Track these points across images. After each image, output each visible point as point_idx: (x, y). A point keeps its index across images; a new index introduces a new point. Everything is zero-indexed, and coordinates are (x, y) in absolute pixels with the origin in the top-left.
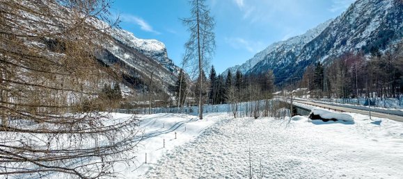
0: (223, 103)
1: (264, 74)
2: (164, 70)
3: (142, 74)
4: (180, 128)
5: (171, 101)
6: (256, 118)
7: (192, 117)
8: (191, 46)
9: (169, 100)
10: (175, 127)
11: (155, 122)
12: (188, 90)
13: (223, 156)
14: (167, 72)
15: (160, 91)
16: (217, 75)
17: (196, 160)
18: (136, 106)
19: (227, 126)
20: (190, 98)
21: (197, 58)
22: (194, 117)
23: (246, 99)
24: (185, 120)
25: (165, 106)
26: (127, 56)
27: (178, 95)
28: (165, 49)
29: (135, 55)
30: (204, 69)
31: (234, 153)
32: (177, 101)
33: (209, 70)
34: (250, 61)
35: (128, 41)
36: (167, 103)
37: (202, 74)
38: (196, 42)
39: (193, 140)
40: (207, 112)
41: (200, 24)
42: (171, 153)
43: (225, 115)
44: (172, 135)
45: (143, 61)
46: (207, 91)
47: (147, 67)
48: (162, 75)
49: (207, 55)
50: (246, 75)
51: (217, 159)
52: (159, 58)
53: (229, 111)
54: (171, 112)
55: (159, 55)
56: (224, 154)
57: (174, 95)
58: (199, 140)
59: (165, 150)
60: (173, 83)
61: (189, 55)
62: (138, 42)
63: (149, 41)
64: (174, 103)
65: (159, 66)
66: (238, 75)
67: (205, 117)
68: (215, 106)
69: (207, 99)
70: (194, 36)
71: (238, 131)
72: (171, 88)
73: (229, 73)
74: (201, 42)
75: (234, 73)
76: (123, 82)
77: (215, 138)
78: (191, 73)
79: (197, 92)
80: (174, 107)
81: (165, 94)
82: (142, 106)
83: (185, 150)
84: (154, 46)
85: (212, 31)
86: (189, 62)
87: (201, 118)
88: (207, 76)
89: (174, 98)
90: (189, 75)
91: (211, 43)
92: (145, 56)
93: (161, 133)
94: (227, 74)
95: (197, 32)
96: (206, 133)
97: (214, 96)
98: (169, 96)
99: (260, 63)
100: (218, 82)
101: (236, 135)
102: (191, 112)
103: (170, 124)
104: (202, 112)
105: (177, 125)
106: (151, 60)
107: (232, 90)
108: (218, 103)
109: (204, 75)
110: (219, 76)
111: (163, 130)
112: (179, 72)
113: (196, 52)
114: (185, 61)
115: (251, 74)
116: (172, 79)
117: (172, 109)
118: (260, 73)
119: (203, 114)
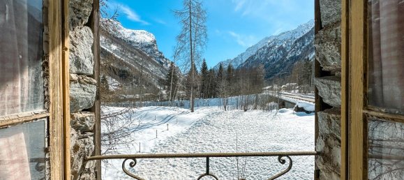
0: (214, 97)
1: (255, 69)
2: (154, 63)
3: (130, 66)
4: (172, 121)
5: (162, 95)
6: (245, 111)
7: (183, 110)
8: (183, 39)
9: (159, 94)
10: (166, 119)
11: (146, 115)
12: (179, 84)
13: (213, 145)
14: (157, 65)
15: (150, 84)
16: (209, 69)
17: (187, 148)
18: (125, 100)
19: (217, 119)
20: (181, 92)
21: (189, 51)
22: (186, 110)
23: (236, 93)
24: (176, 112)
25: (155, 99)
26: (114, 47)
27: (169, 89)
28: (155, 42)
29: (123, 47)
30: (196, 63)
31: (224, 142)
32: (169, 95)
33: (201, 63)
34: (242, 55)
35: (115, 31)
36: (158, 97)
37: (194, 67)
38: (188, 34)
39: (185, 131)
40: (198, 106)
41: (192, 17)
42: (164, 143)
43: (216, 109)
44: (164, 126)
45: (132, 52)
46: (199, 85)
47: (136, 59)
48: (152, 68)
49: (199, 48)
50: (237, 69)
51: (208, 147)
52: (149, 50)
53: (219, 105)
55: (149, 46)
56: (214, 143)
57: (164, 89)
58: (191, 131)
59: (157, 141)
60: (163, 77)
61: (181, 48)
62: (126, 33)
63: (138, 32)
64: (165, 97)
65: (149, 59)
66: (230, 68)
67: (196, 110)
68: (206, 100)
69: (198, 93)
70: (186, 29)
71: (228, 122)
72: (161, 82)
73: (221, 67)
74: (193, 35)
75: (225, 67)
76: (110, 75)
77: (205, 128)
78: (183, 68)
79: (188, 85)
80: (165, 100)
81: (155, 88)
82: (131, 100)
83: (177, 140)
84: (143, 37)
85: (205, 24)
86: (181, 55)
87: (193, 111)
88: (199, 69)
89: (164, 92)
90: (180, 68)
91: (202, 36)
92: (134, 48)
93: (153, 125)
94: (218, 68)
95: (189, 26)
96: (198, 124)
97: (205, 90)
98: (159, 90)
99: (252, 58)
100: (209, 76)
101: (226, 127)
102: (182, 105)
103: (161, 117)
104: (193, 105)
105: (169, 118)
106: (140, 52)
107: (224, 83)
108: (209, 97)
109: (195, 69)
110: (211, 70)
111: (155, 122)
112: (169, 65)
113: (188, 44)
114: (176, 54)
115: (243, 68)
116: (162, 72)
117: (163, 103)
118: (251, 68)
119: (194, 108)
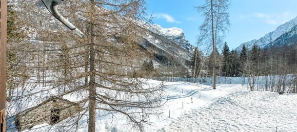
0: (237, 76)
1: (292, 47)
2: (182, 49)
3: (166, 53)
4: (195, 95)
5: (188, 73)
6: (281, 93)
7: (205, 86)
8: (205, 28)
9: (186, 72)
10: (191, 93)
11: (175, 88)
12: (202, 64)
13: (238, 126)
14: (185, 51)
15: (180, 65)
16: (231, 50)
17: (210, 123)
18: (163, 75)
19: (242, 98)
20: (203, 71)
21: (211, 37)
22: (208, 87)
23: (265, 72)
24: (199, 88)
25: (184, 76)
26: (157, 41)
27: (193, 68)
28: (183, 34)
29: (162, 41)
30: (217, 46)
31: (253, 125)
32: (193, 73)
33: (222, 47)
34: (270, 34)
35: (157, 31)
36: (185, 74)
37: (215, 51)
38: (210, 24)
39: (207, 106)
40: (219, 83)
41: (214, 8)
42: (189, 114)
43: (239, 87)
44: (188, 99)
45: (167, 43)
46: (220, 65)
47: (170, 48)
48: (181, 53)
49: (220, 33)
50: (266, 49)
51: (232, 127)
52: (179, 41)
53: (243, 83)
54: (187, 81)
55: (179, 38)
56: (240, 125)
57: (190, 68)
58: (213, 107)
59: (183, 110)
60: (189, 59)
61: (203, 36)
62: (164, 31)
63: (171, 29)
64: (190, 74)
65: (179, 47)
66: (255, 48)
67: (218, 87)
68: (228, 78)
69: (220, 71)
70: (208, 19)
71: (257, 104)
72: (187, 63)
73: (244, 47)
74: (215, 23)
75: (250, 48)
76: (154, 59)
77: (228, 107)
78: (205, 50)
79: (210, 66)
80: (190, 77)
81: (183, 67)
82: (166, 75)
83: (200, 113)
84: (175, 32)
85: (226, 11)
86: (203, 41)
87: (215, 88)
88: (220, 52)
89: (190, 71)
90: (203, 52)
91: (224, 22)
92: (168, 40)
93: (180, 97)
94: (241, 49)
95: (211, 16)
96: (220, 101)
97: (227, 70)
98: (186, 69)
99: (286, 35)
100: (231, 57)
101: (255, 109)
102: (204, 82)
103: (187, 91)
105: (193, 92)
106: (173, 43)
107: (248, 63)
108: (232, 75)
109: (217, 51)
110: (233, 51)
111: (182, 94)
112: (194, 50)
113: (209, 32)
114: (200, 41)
115: (272, 47)
116: (189, 56)
117: (189, 79)
118: (285, 46)
119: (216, 85)
